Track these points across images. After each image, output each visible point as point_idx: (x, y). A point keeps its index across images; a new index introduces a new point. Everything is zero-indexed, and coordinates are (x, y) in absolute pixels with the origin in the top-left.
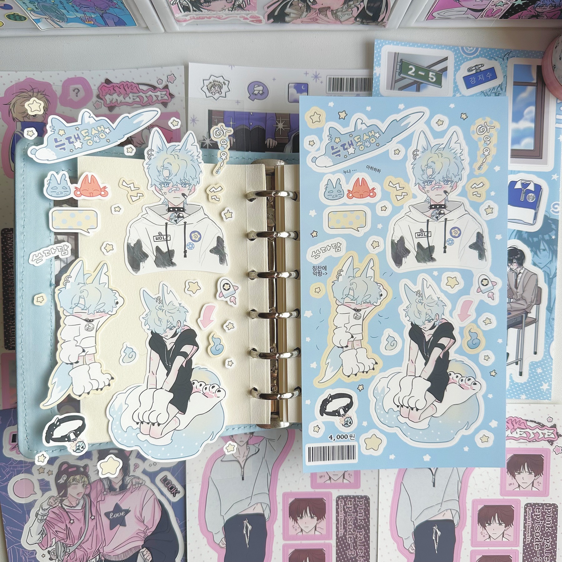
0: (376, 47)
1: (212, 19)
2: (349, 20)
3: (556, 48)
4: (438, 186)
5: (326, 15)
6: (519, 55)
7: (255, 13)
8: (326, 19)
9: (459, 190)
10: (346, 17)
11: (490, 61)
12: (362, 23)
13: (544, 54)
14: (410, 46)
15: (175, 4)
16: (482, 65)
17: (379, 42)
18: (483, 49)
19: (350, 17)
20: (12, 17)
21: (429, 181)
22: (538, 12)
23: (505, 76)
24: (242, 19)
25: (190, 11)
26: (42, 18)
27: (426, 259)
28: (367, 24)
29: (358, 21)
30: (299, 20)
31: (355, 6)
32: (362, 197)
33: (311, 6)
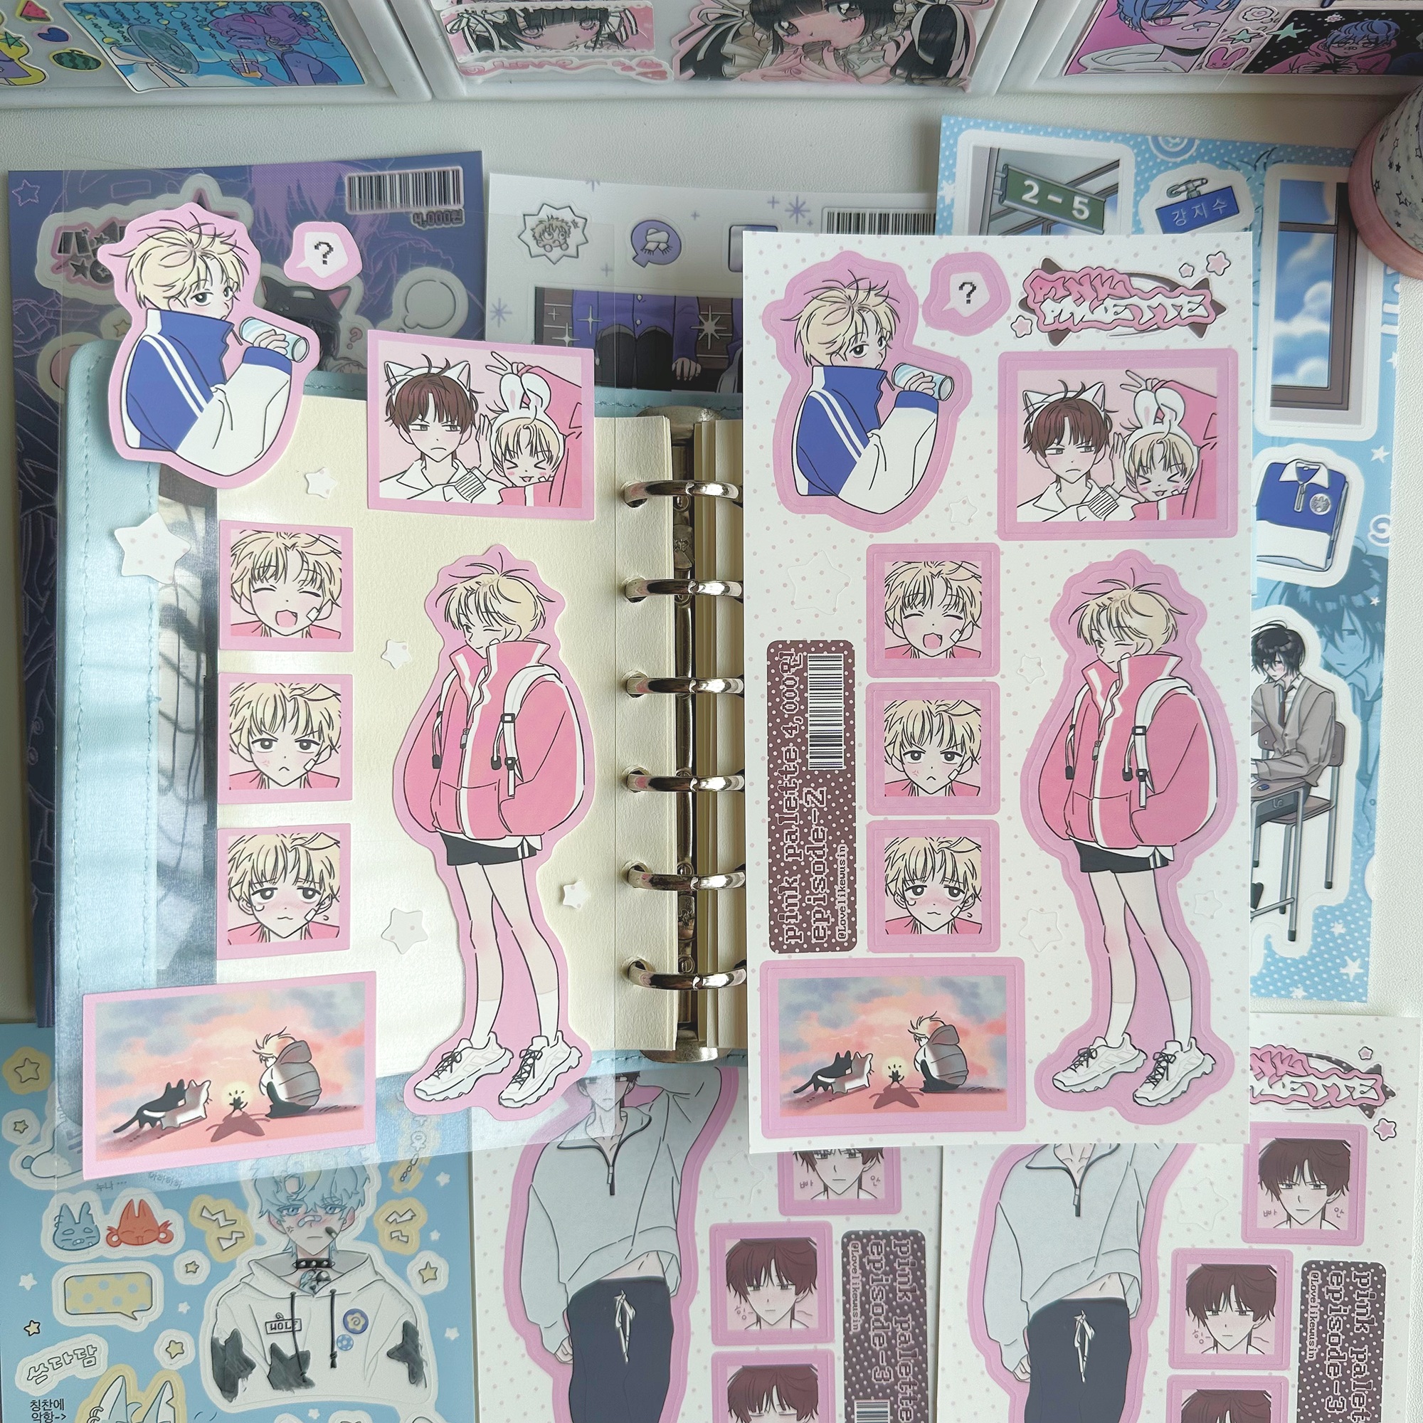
0: (945, 133)
1: (547, 68)
2: (877, 73)
3: (1381, 139)
4: (311, 1218)
5: (821, 61)
6: (1293, 158)
7: (650, 55)
8: (820, 69)
9: (359, 1227)
10: (871, 65)
11: (1222, 171)
12: (909, 80)
13: (1352, 157)
14: (1027, 132)
15: (457, 30)
16: (1204, 181)
17: (952, 122)
18: (1205, 142)
19: (879, 64)
20: (66, 59)
21: (291, 1207)
22: (1336, 56)
23: (1260, 209)
24: (618, 70)
25: (492, 47)
26: (138, 62)
27: (291, 1380)
28: (922, 84)
29: (899, 76)
30: (756, 73)
31: (891, 38)
32: (139, 1242)
33: (785, 38)
